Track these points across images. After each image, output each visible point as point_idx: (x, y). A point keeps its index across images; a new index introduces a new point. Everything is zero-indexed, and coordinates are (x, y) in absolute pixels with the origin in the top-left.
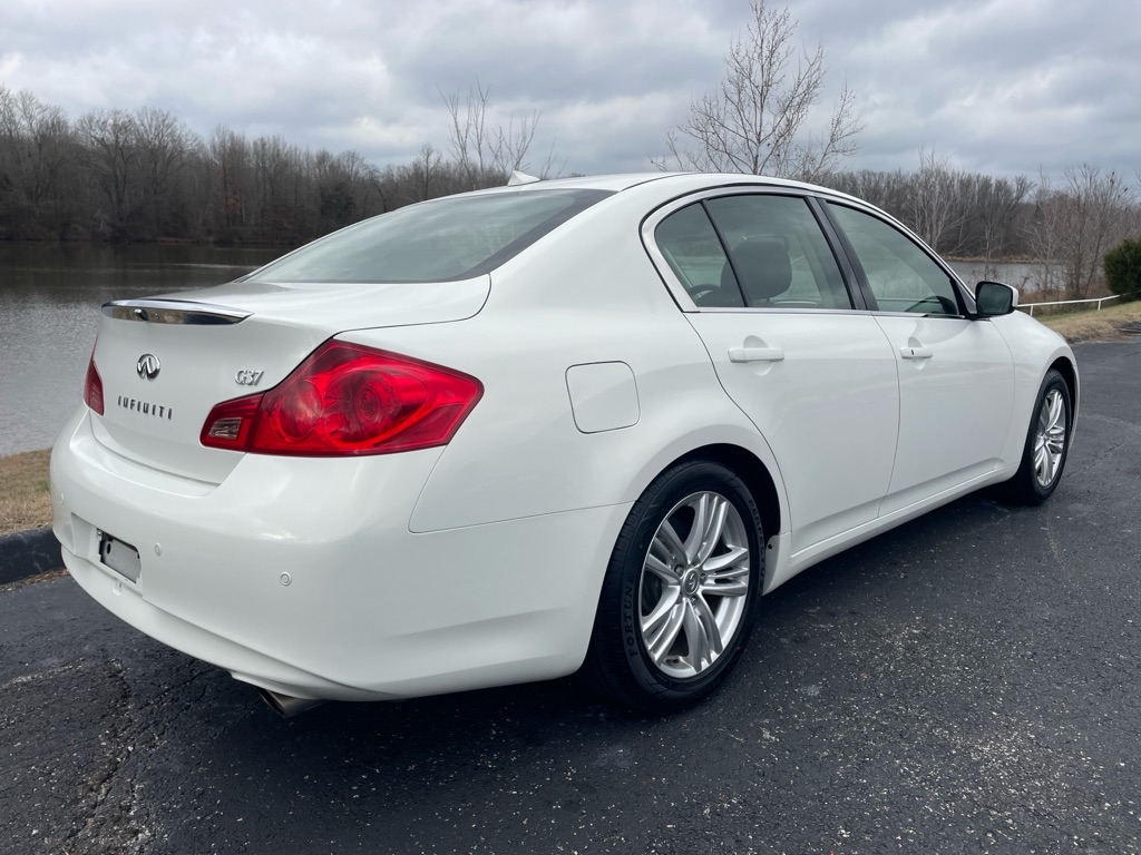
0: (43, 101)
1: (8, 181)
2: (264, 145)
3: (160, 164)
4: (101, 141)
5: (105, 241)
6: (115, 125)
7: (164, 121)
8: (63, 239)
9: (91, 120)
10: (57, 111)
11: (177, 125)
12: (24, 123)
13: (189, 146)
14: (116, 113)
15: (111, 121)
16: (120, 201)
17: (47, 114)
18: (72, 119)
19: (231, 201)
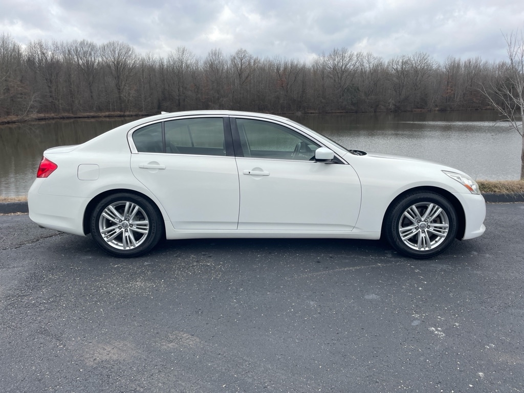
0: (375, 55)
1: (358, 89)
2: (470, 62)
3: (420, 76)
4: (396, 70)
5: (391, 112)
6: (403, 62)
7: (423, 57)
8: (375, 112)
9: (393, 61)
10: (380, 58)
11: (429, 58)
12: (368, 65)
13: (435, 67)
14: (404, 56)
15: (401, 61)
16: (400, 94)
17: (376, 61)
18: (386, 61)
19: (449, 91)
